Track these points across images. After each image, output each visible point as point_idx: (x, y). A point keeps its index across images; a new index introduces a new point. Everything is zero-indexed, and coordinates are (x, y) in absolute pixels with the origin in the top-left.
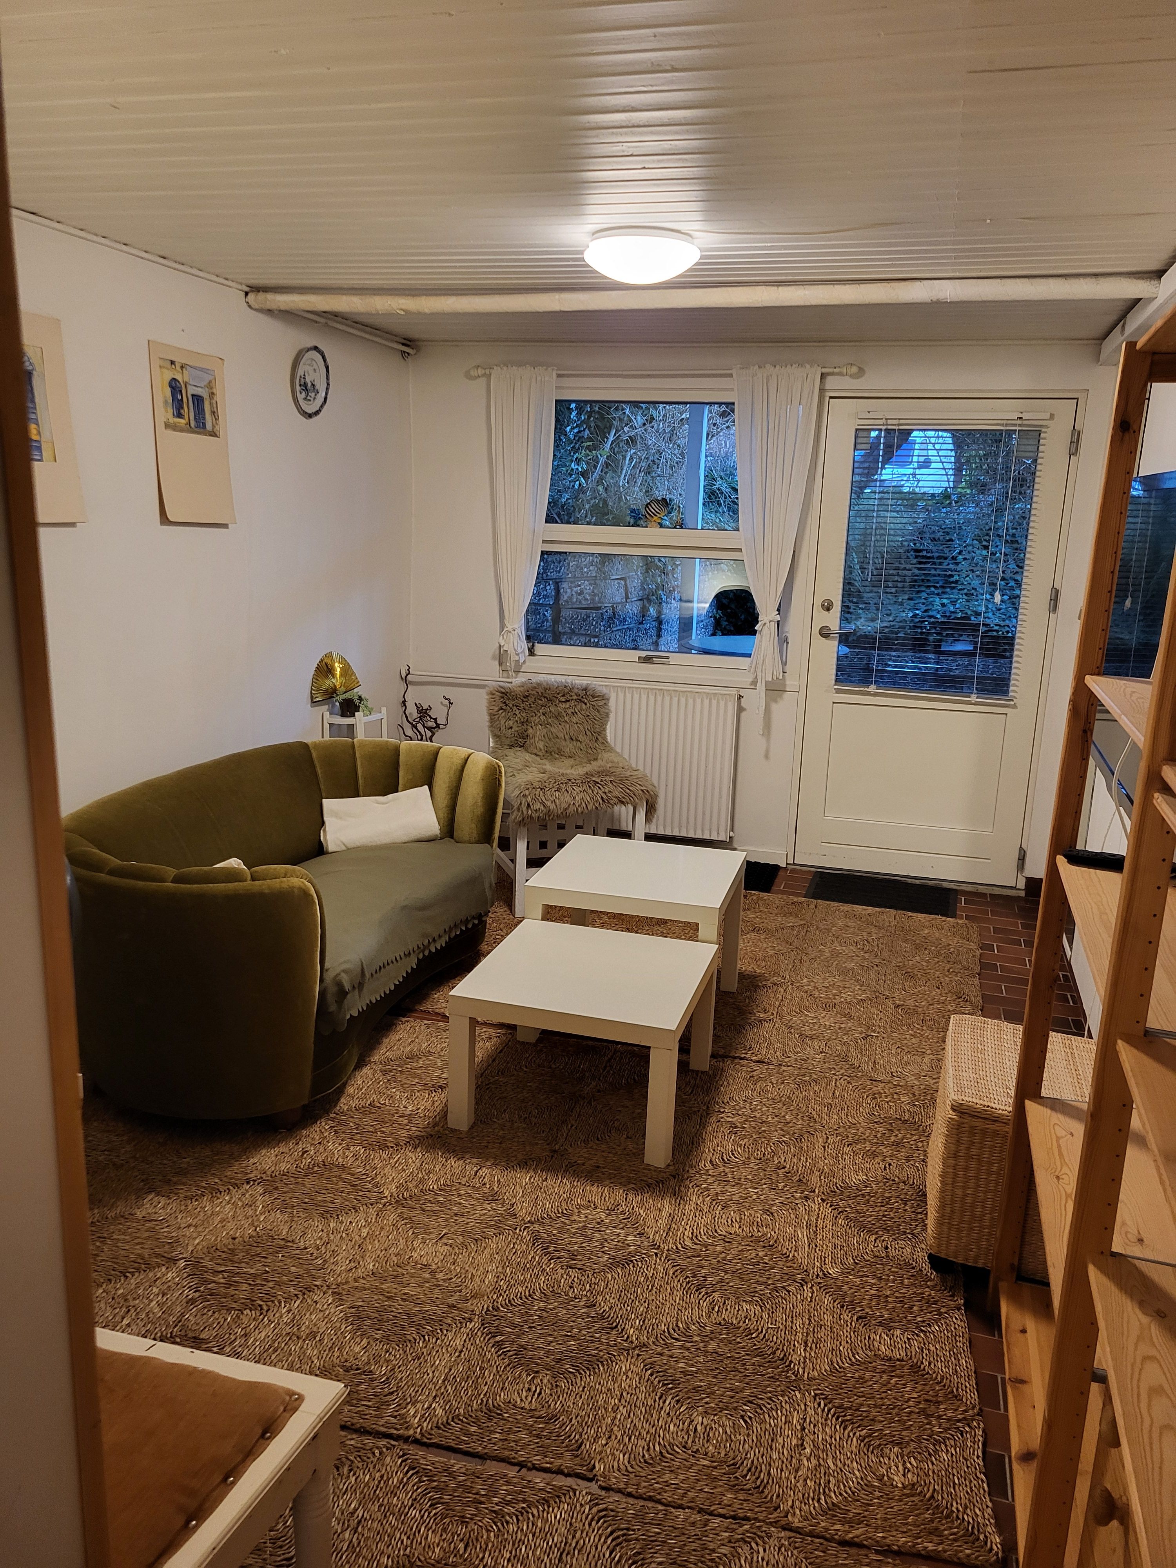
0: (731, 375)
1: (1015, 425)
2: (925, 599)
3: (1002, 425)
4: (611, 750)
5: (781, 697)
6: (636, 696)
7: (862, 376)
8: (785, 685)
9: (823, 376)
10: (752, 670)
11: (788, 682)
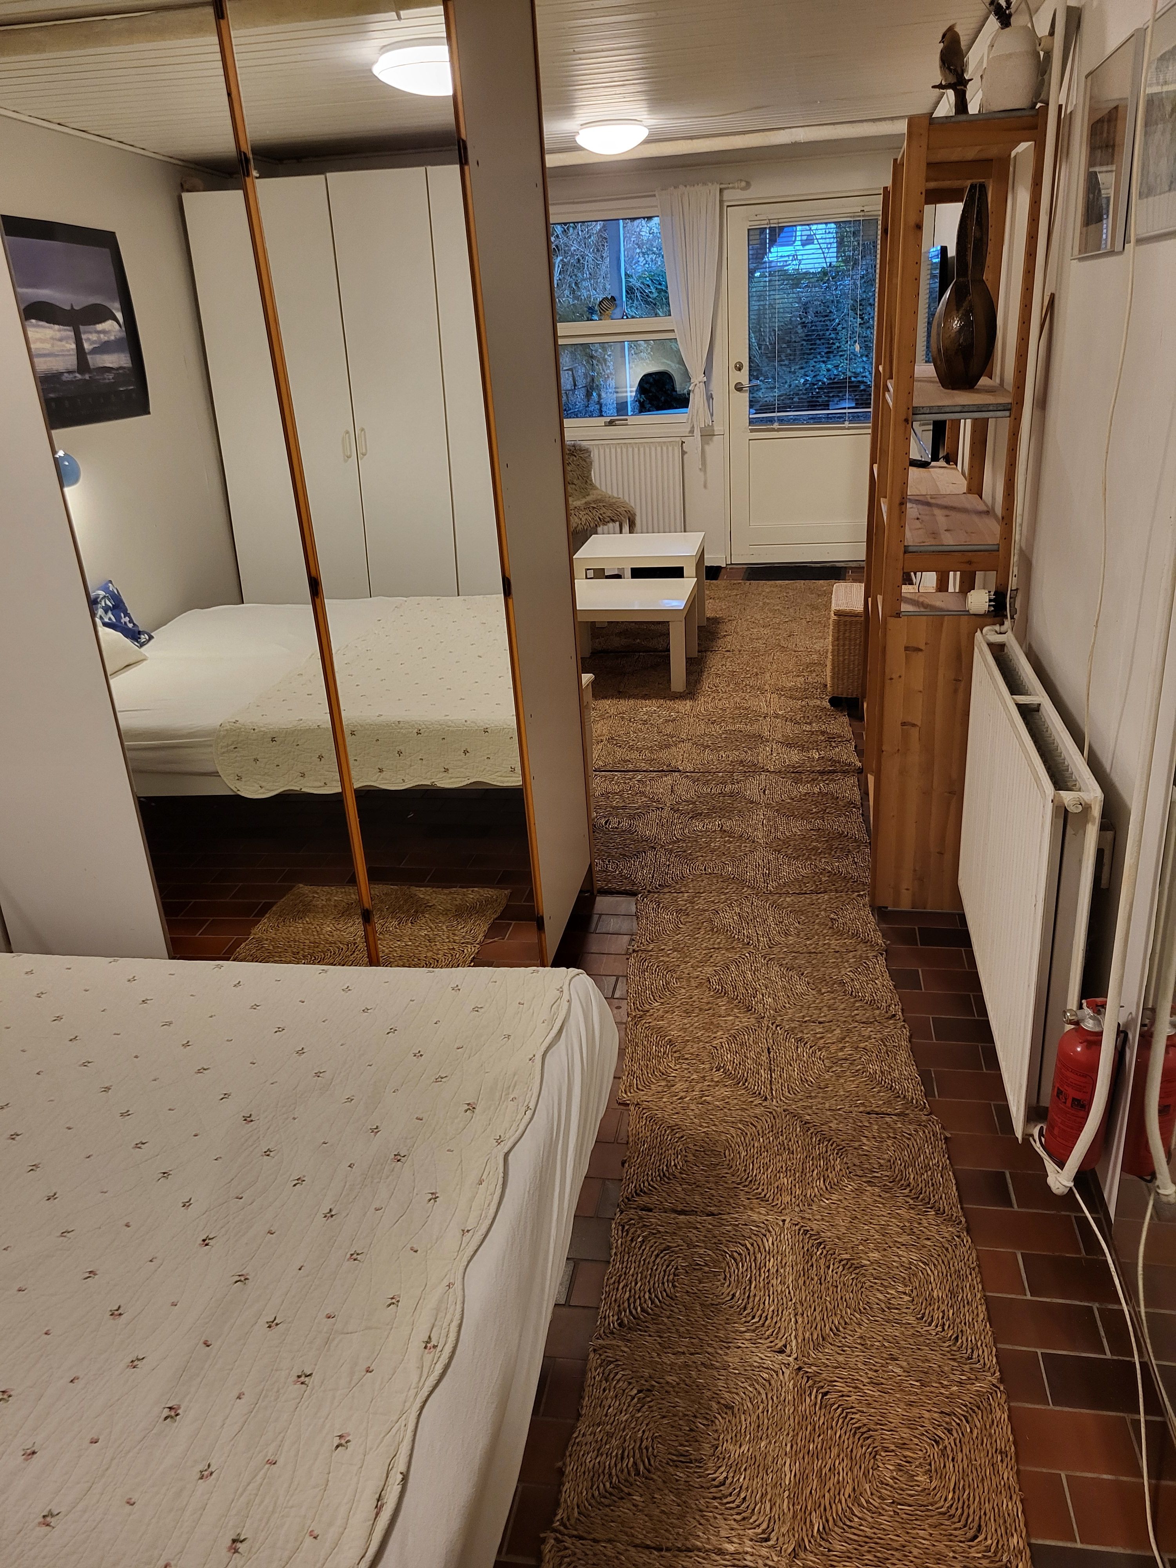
0: (654, 196)
1: (859, 216)
2: (813, 366)
3: (851, 217)
4: (596, 488)
5: (711, 440)
6: (607, 450)
7: (749, 188)
8: (714, 430)
9: (721, 190)
10: (690, 421)
11: (715, 428)
